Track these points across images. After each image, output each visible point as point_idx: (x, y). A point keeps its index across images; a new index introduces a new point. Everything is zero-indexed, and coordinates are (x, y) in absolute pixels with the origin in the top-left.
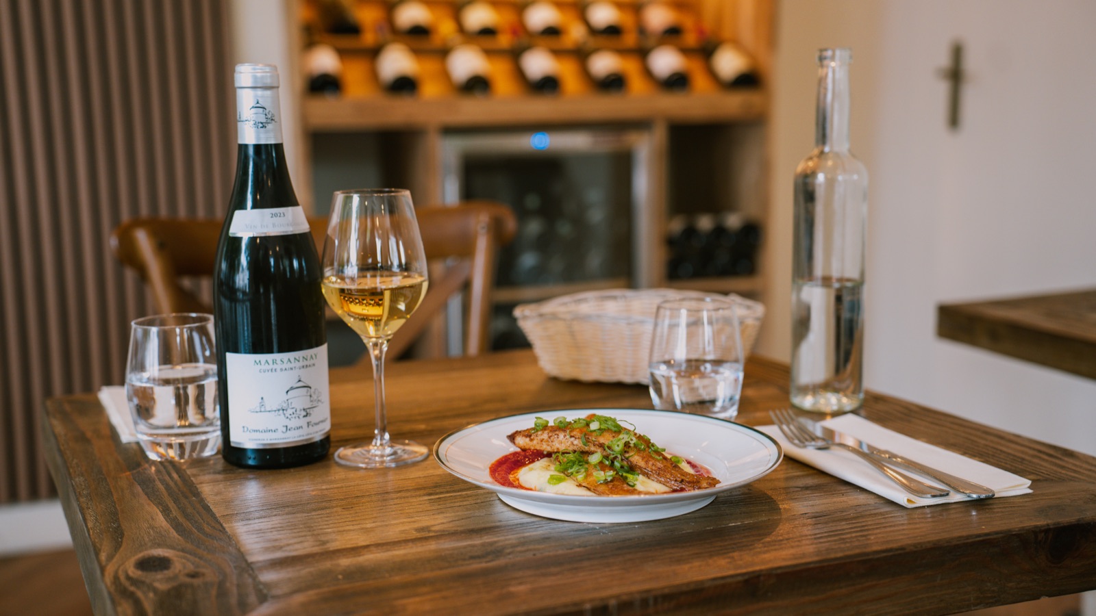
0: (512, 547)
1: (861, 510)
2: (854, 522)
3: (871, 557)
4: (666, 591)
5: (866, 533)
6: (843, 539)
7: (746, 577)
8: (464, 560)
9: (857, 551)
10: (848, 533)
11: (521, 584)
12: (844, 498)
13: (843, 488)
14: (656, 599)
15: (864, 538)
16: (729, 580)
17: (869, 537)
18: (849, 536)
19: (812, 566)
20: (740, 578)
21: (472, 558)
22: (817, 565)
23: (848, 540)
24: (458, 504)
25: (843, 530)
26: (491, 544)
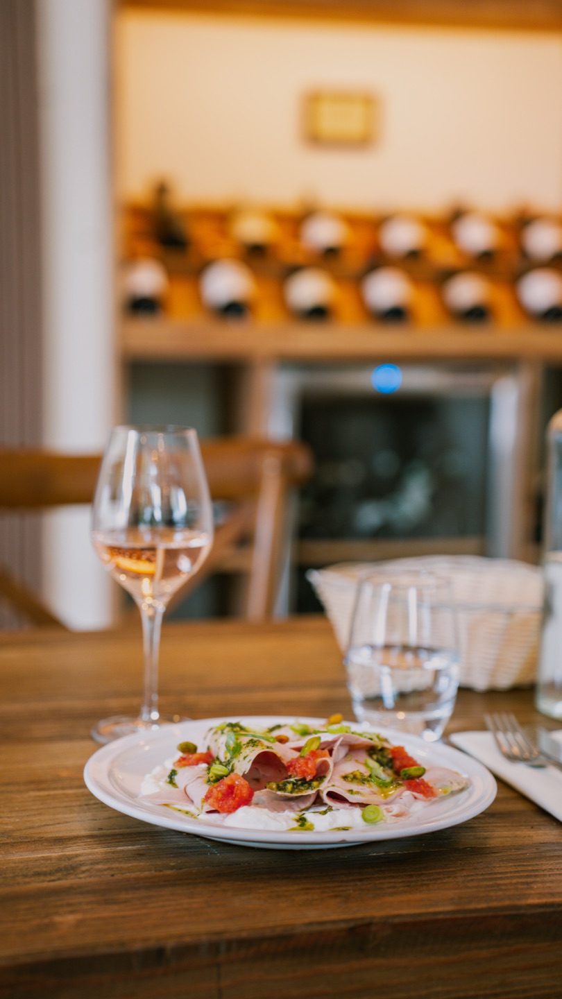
0: (92, 864)
1: (543, 849)
2: (525, 864)
3: (522, 912)
4: (244, 934)
5: (529, 880)
6: (499, 885)
7: (352, 924)
8: (25, 876)
9: (507, 903)
10: (508, 878)
11: (71, 912)
12: (531, 833)
13: (539, 819)
14: (229, 943)
15: (526, 886)
16: (330, 927)
17: (532, 885)
18: (507, 881)
19: (441, 917)
20: (343, 926)
21: (38, 874)
22: (448, 916)
23: (503, 887)
24: (65, 804)
25: (506, 873)
26: (69, 858)
